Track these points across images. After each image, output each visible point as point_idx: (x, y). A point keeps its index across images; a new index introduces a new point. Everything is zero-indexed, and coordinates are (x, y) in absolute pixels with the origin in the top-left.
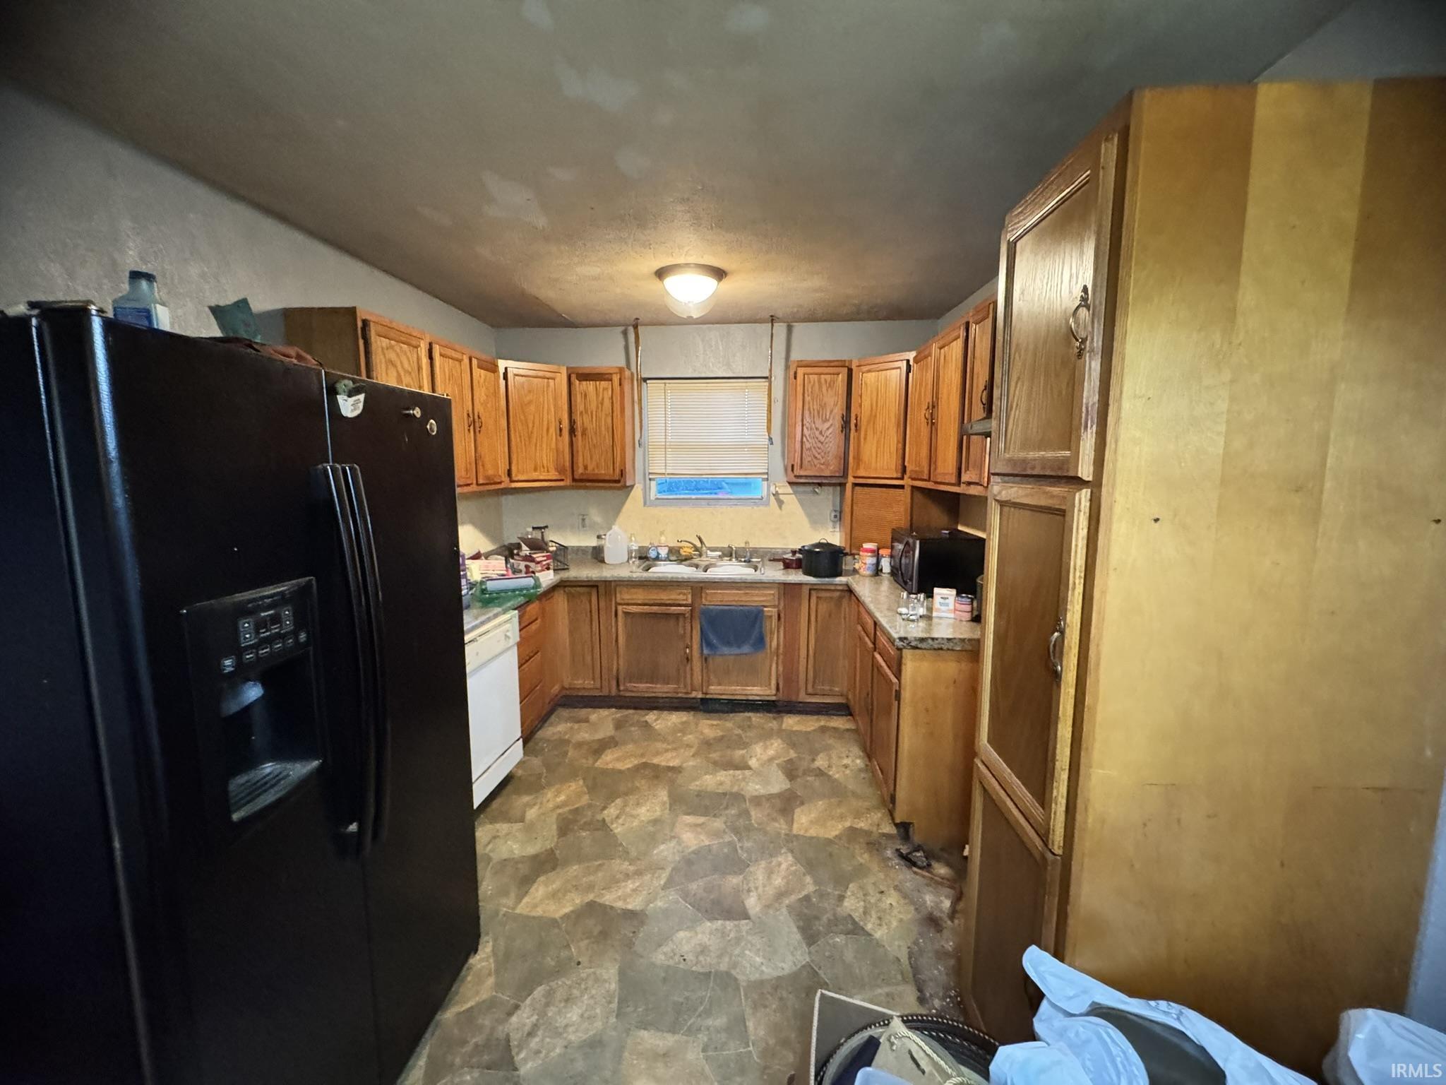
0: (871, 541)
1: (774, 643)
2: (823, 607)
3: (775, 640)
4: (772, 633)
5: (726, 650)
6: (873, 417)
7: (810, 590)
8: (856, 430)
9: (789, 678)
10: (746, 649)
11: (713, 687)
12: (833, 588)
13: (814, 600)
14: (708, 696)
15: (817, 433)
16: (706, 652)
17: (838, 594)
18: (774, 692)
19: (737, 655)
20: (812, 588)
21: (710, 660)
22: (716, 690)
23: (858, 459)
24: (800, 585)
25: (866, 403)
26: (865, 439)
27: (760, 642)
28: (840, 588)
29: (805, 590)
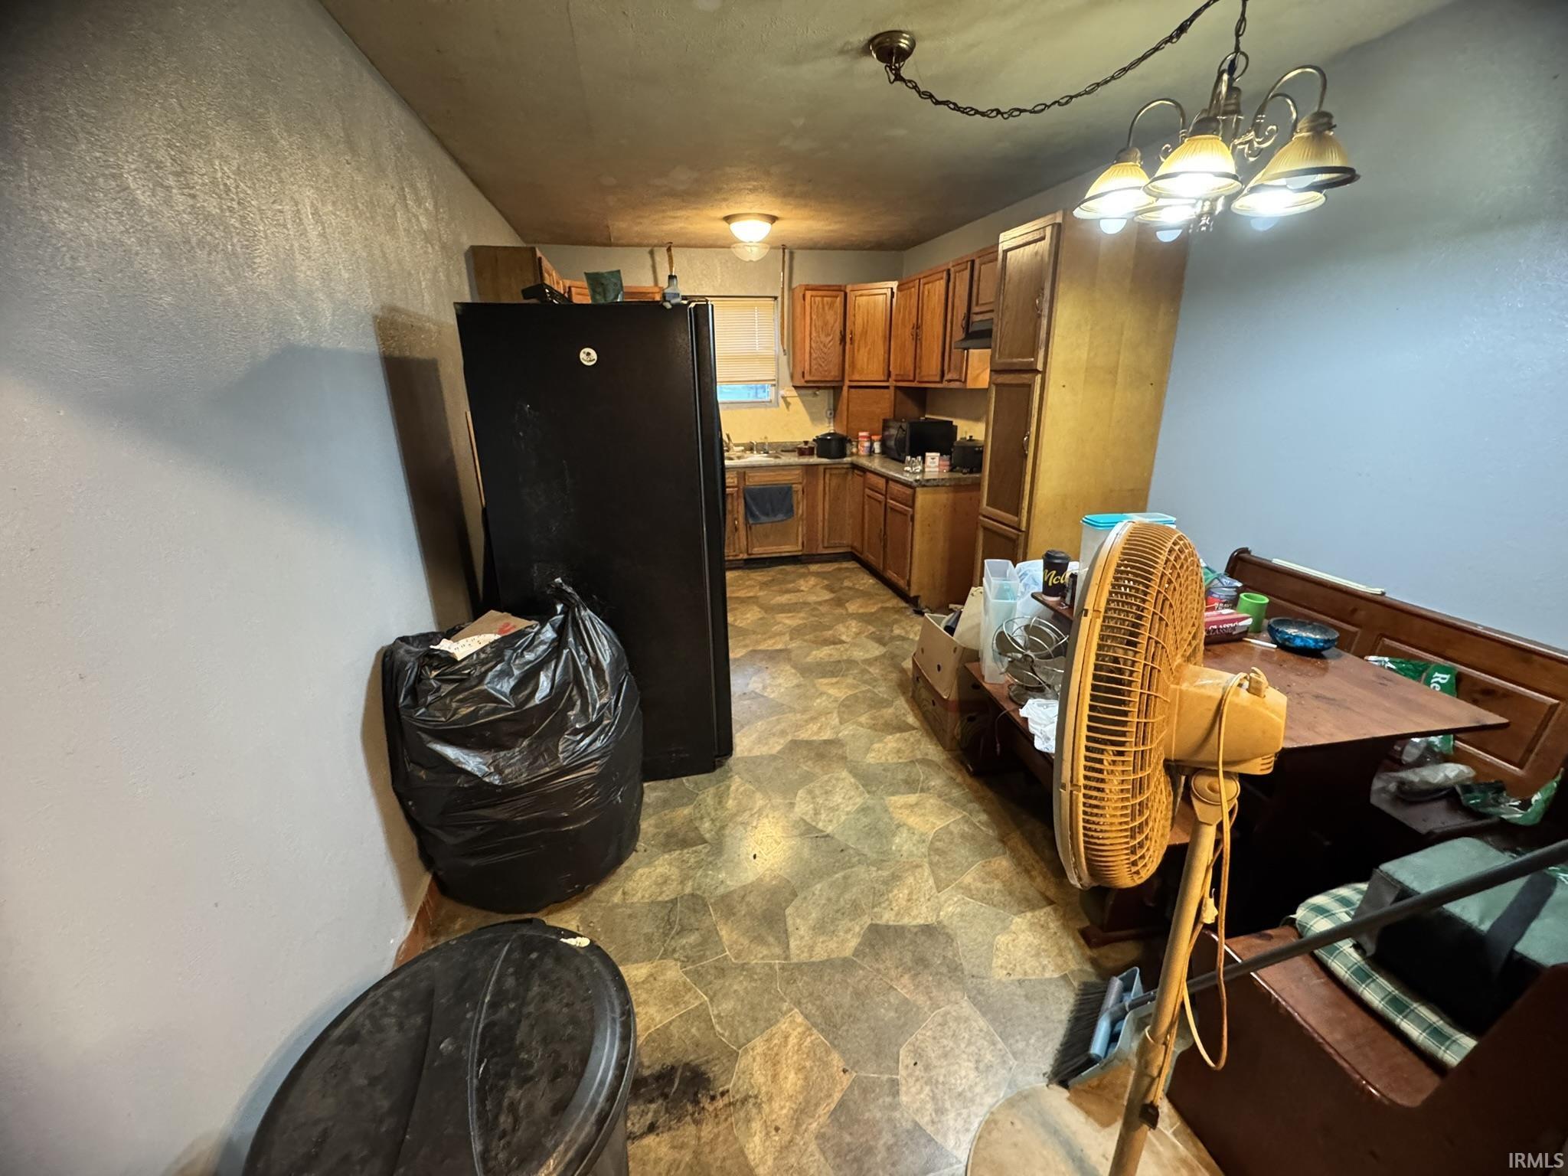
0: (863, 431)
1: (800, 512)
2: (834, 482)
3: (801, 509)
4: (798, 503)
5: (764, 519)
6: (864, 333)
7: (825, 469)
8: (851, 343)
9: (810, 537)
10: (780, 517)
11: (756, 549)
12: (840, 466)
13: (827, 476)
14: (752, 557)
15: (822, 346)
16: (751, 521)
17: (844, 471)
18: (800, 548)
19: (772, 522)
20: (826, 467)
21: (753, 527)
22: (758, 551)
23: (853, 365)
24: (817, 465)
25: (859, 321)
26: (858, 350)
27: (790, 511)
28: (845, 466)
29: (821, 469)
